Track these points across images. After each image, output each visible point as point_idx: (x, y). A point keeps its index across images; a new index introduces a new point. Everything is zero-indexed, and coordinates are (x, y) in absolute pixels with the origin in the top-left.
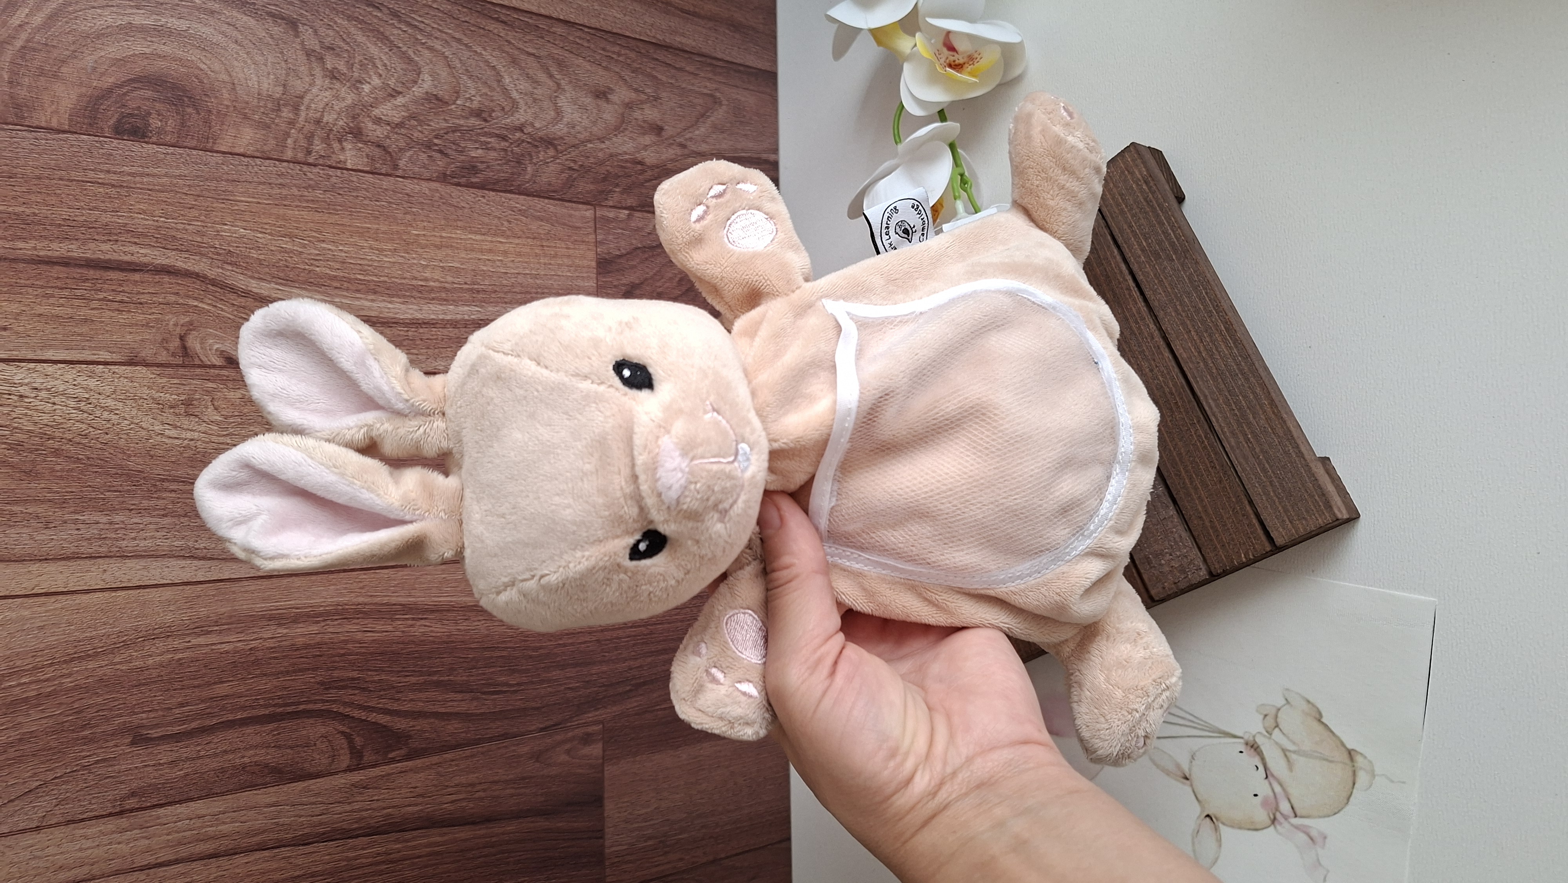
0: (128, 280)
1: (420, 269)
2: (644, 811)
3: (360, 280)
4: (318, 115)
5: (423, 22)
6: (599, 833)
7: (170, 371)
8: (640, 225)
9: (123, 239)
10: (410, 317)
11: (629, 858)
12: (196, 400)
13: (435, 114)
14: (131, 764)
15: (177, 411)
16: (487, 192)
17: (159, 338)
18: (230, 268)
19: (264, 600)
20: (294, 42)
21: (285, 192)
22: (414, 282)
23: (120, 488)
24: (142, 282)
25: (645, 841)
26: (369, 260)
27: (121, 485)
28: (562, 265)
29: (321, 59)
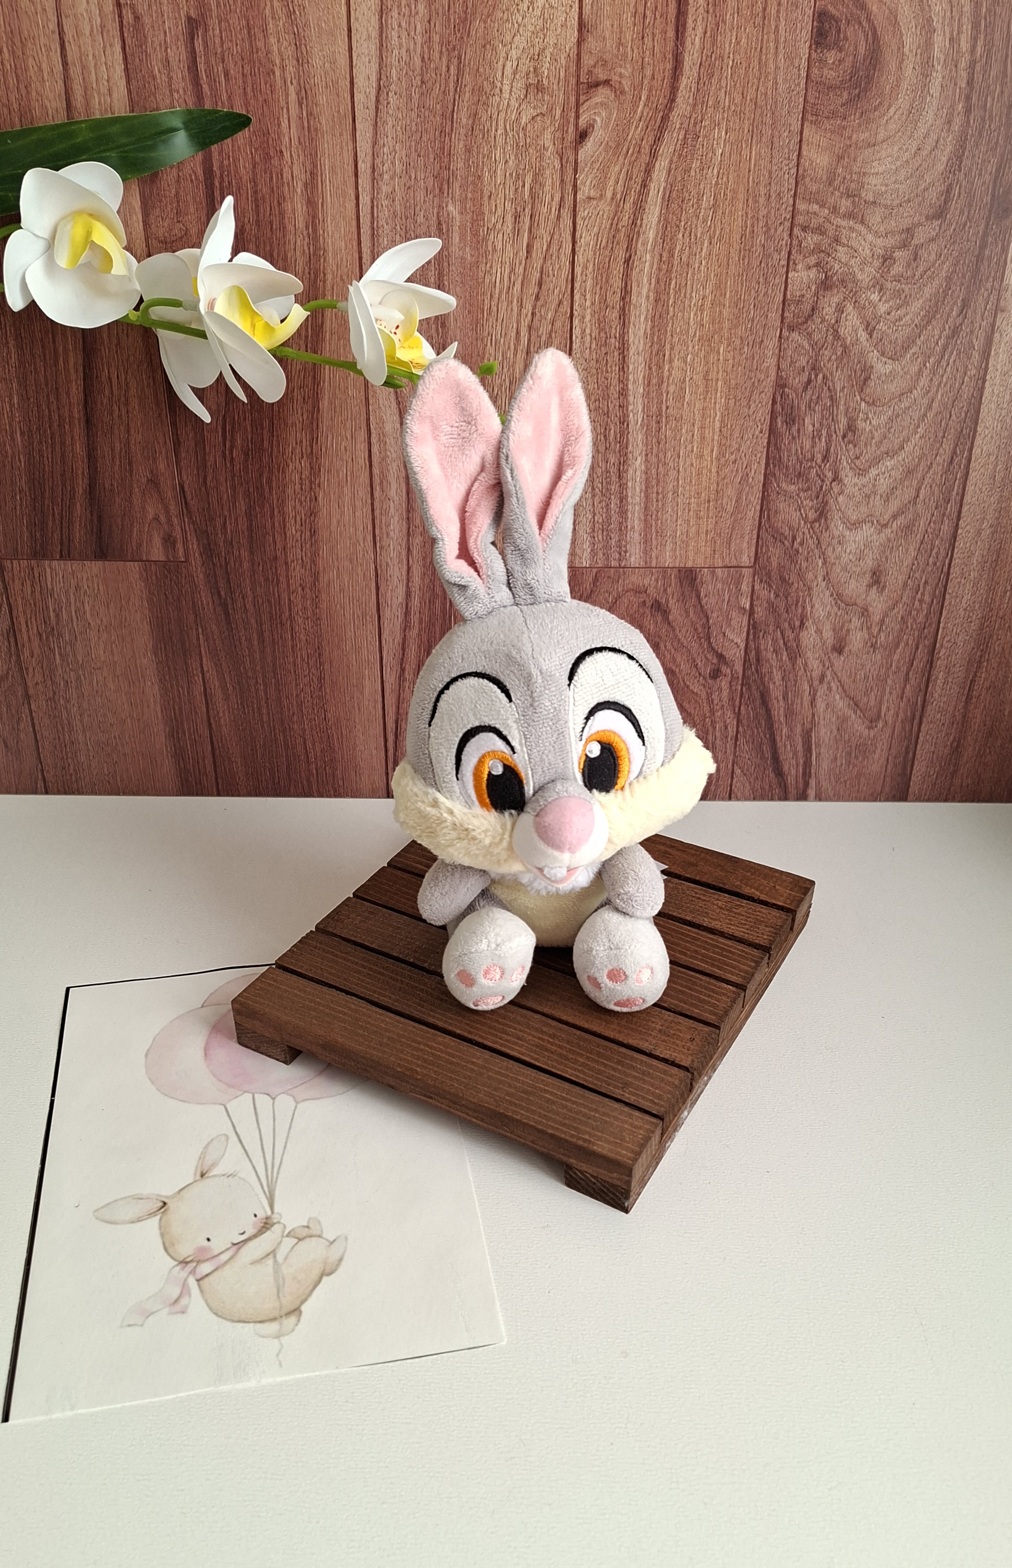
0: (667, 23)
1: (682, 354)
2: (87, 608)
3: (670, 284)
4: (844, 241)
5: (948, 364)
6: (66, 555)
7: (573, 69)
8: (733, 622)
9: (710, 19)
10: (631, 340)
11: (38, 589)
12: (543, 96)
13: (850, 376)
14: (168, 16)
15: (531, 75)
16: (767, 435)
17: (607, 57)
18: (681, 137)
19: (333, 169)
20: (921, 215)
21: (762, 200)
22: (668, 347)
23: (452, 11)
24: (665, 39)
25: (54, 611)
26: (691, 294)
27: (455, 12)
28: (688, 524)
29: (904, 245)
